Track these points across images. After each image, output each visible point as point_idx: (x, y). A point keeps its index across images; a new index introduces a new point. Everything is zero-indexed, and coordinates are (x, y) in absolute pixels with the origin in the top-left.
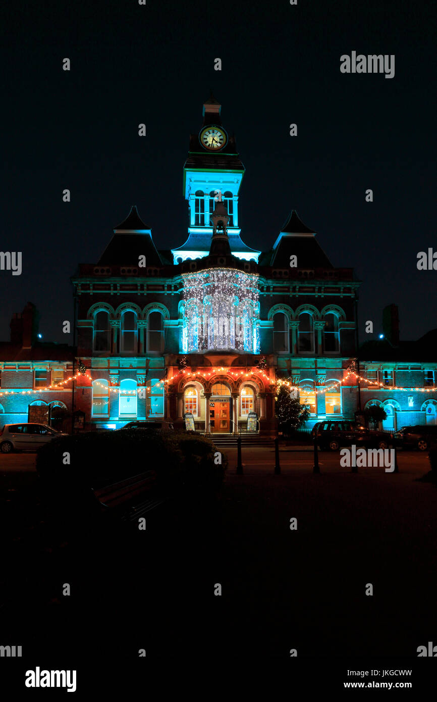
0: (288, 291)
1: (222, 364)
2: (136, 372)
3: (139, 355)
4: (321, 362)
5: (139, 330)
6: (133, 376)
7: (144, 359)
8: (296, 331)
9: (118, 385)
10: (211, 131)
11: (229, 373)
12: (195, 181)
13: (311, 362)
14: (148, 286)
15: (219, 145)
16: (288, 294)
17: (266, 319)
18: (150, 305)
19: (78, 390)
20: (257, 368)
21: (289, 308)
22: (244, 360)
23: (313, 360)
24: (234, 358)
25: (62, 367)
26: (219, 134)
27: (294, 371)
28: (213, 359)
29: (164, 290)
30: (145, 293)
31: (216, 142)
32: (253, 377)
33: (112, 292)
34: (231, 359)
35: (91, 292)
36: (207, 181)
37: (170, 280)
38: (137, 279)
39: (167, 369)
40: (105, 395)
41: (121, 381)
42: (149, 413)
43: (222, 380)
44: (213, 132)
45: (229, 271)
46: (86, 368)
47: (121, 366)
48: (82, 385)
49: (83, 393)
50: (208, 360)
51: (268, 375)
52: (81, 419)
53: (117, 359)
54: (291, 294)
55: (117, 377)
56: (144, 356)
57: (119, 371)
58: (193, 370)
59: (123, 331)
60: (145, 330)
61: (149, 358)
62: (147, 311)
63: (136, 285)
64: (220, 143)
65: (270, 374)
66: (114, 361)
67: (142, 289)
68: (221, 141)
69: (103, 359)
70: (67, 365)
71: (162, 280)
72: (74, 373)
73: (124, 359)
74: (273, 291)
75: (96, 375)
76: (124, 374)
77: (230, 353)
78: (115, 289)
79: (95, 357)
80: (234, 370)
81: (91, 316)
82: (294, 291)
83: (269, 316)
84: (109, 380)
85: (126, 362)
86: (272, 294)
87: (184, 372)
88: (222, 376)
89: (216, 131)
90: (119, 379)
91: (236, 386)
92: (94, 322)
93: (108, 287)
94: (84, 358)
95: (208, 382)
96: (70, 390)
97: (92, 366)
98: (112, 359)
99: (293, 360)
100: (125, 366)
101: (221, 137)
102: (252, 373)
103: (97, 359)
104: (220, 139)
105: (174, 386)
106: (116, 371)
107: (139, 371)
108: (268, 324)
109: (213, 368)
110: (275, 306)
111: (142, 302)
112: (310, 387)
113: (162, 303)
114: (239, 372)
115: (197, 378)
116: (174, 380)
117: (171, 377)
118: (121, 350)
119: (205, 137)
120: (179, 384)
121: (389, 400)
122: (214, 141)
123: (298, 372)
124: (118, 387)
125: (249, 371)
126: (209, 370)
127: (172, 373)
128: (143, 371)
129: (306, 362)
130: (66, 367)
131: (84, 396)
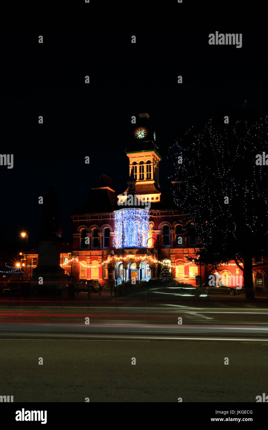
0: (169, 215)
1: (131, 253)
2: (98, 257)
3: (99, 249)
4: (185, 251)
5: (99, 237)
6: (96, 259)
7: (101, 251)
8: (174, 235)
9: (91, 263)
10: (140, 130)
11: (134, 257)
12: (132, 158)
13: (181, 250)
14: (103, 216)
15: (144, 136)
16: (168, 216)
17: (157, 230)
18: (104, 225)
19: (73, 266)
20: (147, 255)
21: (169, 223)
22: (142, 251)
23: (182, 249)
24: (138, 250)
25: (67, 255)
26: (144, 131)
27: (171, 256)
28: (127, 251)
29: (110, 218)
30: (102, 220)
31: (142, 135)
32: (146, 259)
33: (87, 220)
34: (135, 251)
35: (78, 221)
36: (137, 157)
37: (111, 213)
38: (97, 214)
39: (107, 257)
40: (86, 268)
41: (93, 262)
42: (104, 277)
43: (132, 261)
44: (141, 130)
45: (131, 209)
46: (76, 256)
47: (92, 255)
48: (75, 264)
49: (75, 268)
50: (125, 251)
51: (153, 258)
52: (72, 279)
53: (89, 252)
54: (170, 216)
55: (89, 260)
56: (101, 250)
57: (91, 257)
58: (119, 257)
59: (93, 238)
60: (102, 237)
61: (103, 251)
62: (102, 228)
63: (97, 216)
64: (144, 135)
65: (154, 258)
66: (88, 253)
67: (100, 218)
68: (145, 134)
69: (84, 252)
70: (70, 255)
71: (108, 213)
72: (72, 258)
73: (93, 251)
74: (161, 215)
75: (80, 259)
76: (93, 258)
77: (134, 248)
78: (88, 219)
79: (80, 251)
80: (136, 256)
81: (79, 232)
82: (171, 214)
83: (159, 228)
84: (86, 261)
85: (94, 253)
86: (160, 217)
87: (114, 257)
88: (131, 259)
89: (142, 130)
90: (91, 261)
91: (138, 264)
92: (80, 234)
93: (85, 218)
94: (76, 252)
95: (125, 262)
96: (70, 266)
97: (80, 255)
98: (88, 252)
99: (171, 250)
100: (93, 255)
101: (145, 132)
102: (145, 257)
103: (81, 252)
104: (144, 133)
105: (110, 264)
106: (89, 257)
107: (99, 257)
108: (158, 232)
109: (128, 255)
110: (162, 223)
111: (100, 224)
112: (181, 263)
113: (109, 224)
114: (139, 257)
115: (120, 260)
116: (110, 261)
117: (109, 260)
118: (92, 247)
119: (137, 133)
120: (113, 264)
121: (225, 270)
122: (141, 135)
123: (174, 256)
124: (91, 265)
125: (144, 256)
126: (125, 256)
127: (110, 258)
128: (101, 257)
129: (178, 250)
130: (69, 256)
131: (75, 269)
